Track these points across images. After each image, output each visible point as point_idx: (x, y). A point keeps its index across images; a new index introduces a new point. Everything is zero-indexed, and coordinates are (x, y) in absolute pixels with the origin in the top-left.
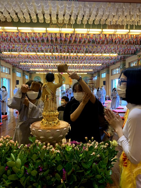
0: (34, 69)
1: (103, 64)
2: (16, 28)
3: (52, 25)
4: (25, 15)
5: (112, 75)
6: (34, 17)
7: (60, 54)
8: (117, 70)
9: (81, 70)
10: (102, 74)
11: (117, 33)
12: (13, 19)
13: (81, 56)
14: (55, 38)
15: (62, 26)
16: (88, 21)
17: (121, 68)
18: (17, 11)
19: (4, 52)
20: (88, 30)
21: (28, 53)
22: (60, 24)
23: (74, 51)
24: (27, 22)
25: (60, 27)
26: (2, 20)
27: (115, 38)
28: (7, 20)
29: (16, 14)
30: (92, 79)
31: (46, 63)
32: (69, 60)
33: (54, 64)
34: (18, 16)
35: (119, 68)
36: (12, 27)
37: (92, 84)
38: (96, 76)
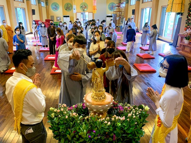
5: (142, 3)
10: (132, 1)
30: (120, 6)
37: (119, 12)
38: (125, 3)
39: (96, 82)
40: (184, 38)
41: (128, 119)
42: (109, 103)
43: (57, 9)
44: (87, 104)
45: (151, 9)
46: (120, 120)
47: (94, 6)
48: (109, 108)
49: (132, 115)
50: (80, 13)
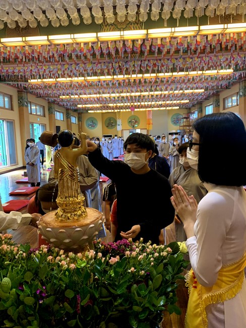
0: (84, 106)
1: (206, 89)
2: (45, 37)
3: (106, 26)
4: (58, 13)
5: (224, 109)
6: (74, 15)
7: (126, 76)
8: (234, 98)
9: (168, 102)
10: (207, 108)
11: (227, 31)
12: (39, 23)
13: (164, 78)
14: (115, 49)
15: (124, 27)
16: (171, 13)
17: (241, 96)
18: (44, 8)
19: (32, 79)
20: (173, 31)
21: (70, 79)
22: (121, 23)
23: (150, 70)
24: (63, 25)
25: (122, 29)
26: (21, 26)
27: (225, 41)
28: (30, 25)
29: (44, 12)
30: (188, 118)
31: (103, 93)
32: (143, 86)
33: (118, 95)
34: (46, 17)
35: (237, 96)
36: (38, 36)
37: (188, 126)
38: (196, 112)
43: (94, 127)
47: (149, 120)
50: (128, 131)
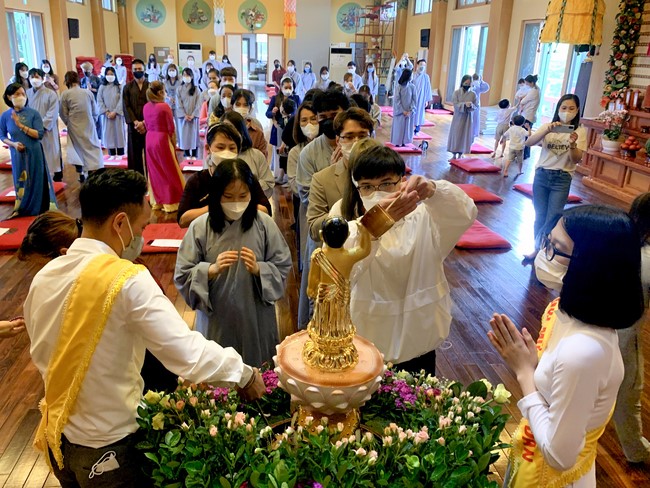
30: (377, 17)
37: (373, 36)
38: (395, 5)
39: (321, 301)
40: (600, 132)
41: (441, 440)
42: (371, 376)
43: (157, 21)
44: (290, 381)
45: (486, 30)
46: (411, 441)
47: (289, 14)
48: (369, 398)
49: (453, 423)
50: (240, 37)
